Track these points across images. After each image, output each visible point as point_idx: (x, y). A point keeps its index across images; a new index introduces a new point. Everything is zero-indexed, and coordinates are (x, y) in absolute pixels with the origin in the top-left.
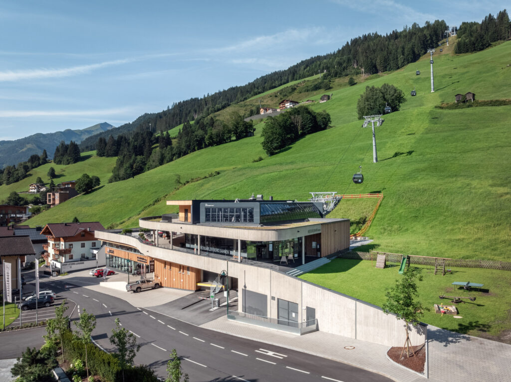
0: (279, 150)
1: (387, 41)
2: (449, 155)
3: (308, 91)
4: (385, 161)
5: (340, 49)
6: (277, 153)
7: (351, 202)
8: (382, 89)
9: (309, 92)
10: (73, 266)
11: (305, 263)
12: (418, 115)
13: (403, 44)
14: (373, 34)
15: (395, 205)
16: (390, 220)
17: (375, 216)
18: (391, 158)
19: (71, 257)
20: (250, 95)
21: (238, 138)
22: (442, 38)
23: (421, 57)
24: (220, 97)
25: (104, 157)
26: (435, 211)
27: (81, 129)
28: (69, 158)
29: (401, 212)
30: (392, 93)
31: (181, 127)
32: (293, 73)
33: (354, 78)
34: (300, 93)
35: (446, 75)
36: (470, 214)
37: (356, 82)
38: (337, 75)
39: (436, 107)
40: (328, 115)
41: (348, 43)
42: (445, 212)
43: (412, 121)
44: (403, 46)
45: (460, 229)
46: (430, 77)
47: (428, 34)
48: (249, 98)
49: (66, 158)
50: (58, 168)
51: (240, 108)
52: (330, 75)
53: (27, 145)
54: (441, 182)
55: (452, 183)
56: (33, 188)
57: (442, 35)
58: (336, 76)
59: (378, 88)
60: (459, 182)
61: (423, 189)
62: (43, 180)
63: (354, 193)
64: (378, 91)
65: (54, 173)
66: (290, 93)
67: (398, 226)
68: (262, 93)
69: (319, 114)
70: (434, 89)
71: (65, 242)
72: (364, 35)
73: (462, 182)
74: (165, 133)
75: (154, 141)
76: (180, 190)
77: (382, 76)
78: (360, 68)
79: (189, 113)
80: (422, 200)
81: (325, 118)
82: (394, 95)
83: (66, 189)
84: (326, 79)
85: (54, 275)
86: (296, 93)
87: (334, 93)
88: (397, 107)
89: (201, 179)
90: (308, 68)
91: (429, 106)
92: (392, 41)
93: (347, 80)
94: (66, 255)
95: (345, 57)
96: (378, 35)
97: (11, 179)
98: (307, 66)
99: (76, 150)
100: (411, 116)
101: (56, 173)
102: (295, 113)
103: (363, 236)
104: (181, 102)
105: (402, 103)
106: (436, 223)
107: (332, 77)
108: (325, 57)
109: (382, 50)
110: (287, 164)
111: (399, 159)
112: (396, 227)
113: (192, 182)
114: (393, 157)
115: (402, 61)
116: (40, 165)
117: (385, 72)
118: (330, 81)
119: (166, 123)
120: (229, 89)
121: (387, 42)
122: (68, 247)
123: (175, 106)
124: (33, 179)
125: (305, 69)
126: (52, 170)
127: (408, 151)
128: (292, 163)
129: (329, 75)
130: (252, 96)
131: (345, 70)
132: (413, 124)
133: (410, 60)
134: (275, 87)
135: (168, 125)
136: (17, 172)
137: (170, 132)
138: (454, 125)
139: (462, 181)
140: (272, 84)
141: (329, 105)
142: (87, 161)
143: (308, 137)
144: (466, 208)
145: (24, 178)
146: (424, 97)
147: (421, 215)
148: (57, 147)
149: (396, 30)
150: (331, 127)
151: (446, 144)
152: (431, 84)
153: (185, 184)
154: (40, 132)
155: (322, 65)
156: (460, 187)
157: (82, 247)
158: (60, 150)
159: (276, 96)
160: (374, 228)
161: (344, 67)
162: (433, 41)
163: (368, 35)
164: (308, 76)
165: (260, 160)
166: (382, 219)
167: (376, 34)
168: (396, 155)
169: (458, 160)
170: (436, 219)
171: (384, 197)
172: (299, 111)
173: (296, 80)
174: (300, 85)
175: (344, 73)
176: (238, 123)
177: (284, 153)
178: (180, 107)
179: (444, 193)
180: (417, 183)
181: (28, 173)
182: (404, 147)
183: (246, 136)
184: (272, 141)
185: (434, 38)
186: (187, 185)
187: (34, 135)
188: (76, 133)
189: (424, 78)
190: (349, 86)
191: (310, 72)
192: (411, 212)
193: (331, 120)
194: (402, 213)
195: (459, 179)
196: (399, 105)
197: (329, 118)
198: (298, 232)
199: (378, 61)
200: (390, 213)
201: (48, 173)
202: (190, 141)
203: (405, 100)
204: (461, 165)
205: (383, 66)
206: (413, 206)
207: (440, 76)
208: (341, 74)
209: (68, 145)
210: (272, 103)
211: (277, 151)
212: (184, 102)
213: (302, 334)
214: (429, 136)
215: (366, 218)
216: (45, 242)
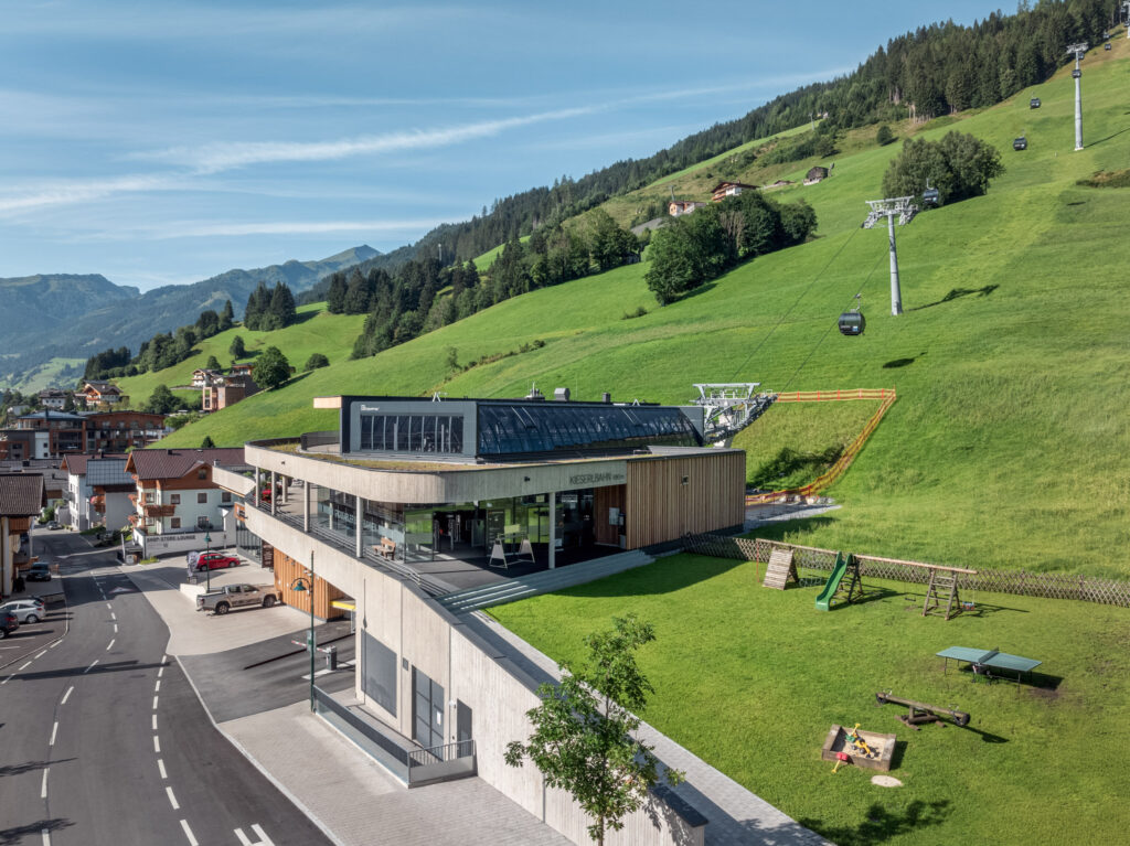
0: (685, 293)
1: (974, 38)
2: (1087, 293)
3: (782, 162)
4: (921, 310)
5: (864, 63)
6: (680, 299)
7: (814, 410)
8: (944, 144)
9: (784, 164)
10: (170, 543)
11: (557, 565)
12: (1030, 203)
13: (1013, 41)
14: (942, 23)
15: (920, 419)
16: (900, 455)
17: (865, 445)
18: (937, 303)
19: (176, 523)
20: (652, 176)
21: (605, 268)
22: (1117, 22)
23: (1058, 71)
24: (593, 184)
25: (342, 315)
26: (1021, 435)
27: (318, 259)
28: (274, 318)
29: (931, 435)
30: (967, 152)
31: (500, 249)
32: (755, 124)
33: (892, 126)
34: (765, 166)
35: (1117, 108)
36: (1112, 444)
37: (894, 135)
38: (851, 122)
39: (1079, 183)
40: (810, 209)
41: (881, 48)
42: (1046, 437)
43: (1012, 217)
44: (1013, 47)
45: (1071, 482)
46: (1074, 116)
47: (1078, 13)
48: (651, 181)
49: (266, 318)
50: (251, 339)
51: (630, 205)
52: (836, 123)
53: (213, 293)
54: (1051, 360)
55: (1080, 362)
56: (200, 377)
57: (1117, 14)
58: (848, 125)
59: (935, 142)
60: (1101, 360)
61: (1000, 378)
62: (219, 361)
63: (827, 388)
64: (932, 150)
65: (242, 349)
66: (742, 167)
67: (917, 472)
68: (681, 169)
69: (788, 208)
70: (1082, 143)
71: (162, 489)
72: (921, 27)
73: (1108, 361)
74: (466, 264)
75: (445, 281)
76: (452, 381)
77: (958, 120)
78: (906, 104)
79: (524, 220)
80: (993, 407)
81: (802, 217)
82: (972, 158)
83: (239, 379)
84: (826, 133)
85: (128, 561)
86: (755, 166)
87: (838, 165)
88: (983, 186)
89: (501, 358)
90: (788, 109)
91: (1062, 183)
92: (987, 36)
93: (874, 131)
94: (166, 518)
95: (872, 83)
96: (956, 28)
97: (162, 360)
98: (785, 106)
99: (285, 301)
100: (1012, 205)
101: (247, 348)
102: (730, 208)
103: (821, 495)
104: (510, 197)
105: (993, 176)
106: (1016, 467)
107: (840, 127)
108: (830, 86)
109: (960, 59)
110: (691, 321)
111: (957, 306)
112: (910, 473)
113: (481, 364)
114: (944, 300)
115: (1011, 82)
116: (217, 331)
117: (967, 111)
118: (836, 138)
119: (476, 243)
120: (614, 166)
121: (974, 42)
122: (168, 502)
123: (497, 208)
124: (201, 361)
125: (779, 113)
126: (239, 342)
127: (983, 286)
128: (703, 319)
129: (834, 122)
130: (658, 177)
131: (872, 111)
132: (1013, 225)
133: (1030, 78)
134: (710, 156)
135: (479, 246)
136: (172, 346)
137: (476, 261)
138: (1117, 224)
139: (1109, 357)
140: (704, 149)
141: (824, 189)
142: (307, 324)
143: (758, 260)
144: (1102, 428)
145: (185, 358)
146: (1056, 162)
147: (983, 445)
148: (252, 295)
149: (999, 11)
150: (815, 237)
151: (1085, 267)
152: (1074, 129)
153: (466, 369)
154: (238, 268)
155: (819, 102)
156: (1098, 374)
157: (199, 502)
158: (257, 300)
159: (710, 176)
160: (857, 475)
161: (870, 103)
162: (1090, 29)
163: (931, 27)
164: (787, 128)
165: (640, 315)
166: (882, 452)
167: (950, 22)
168: (953, 295)
169: (1107, 305)
170: (1020, 455)
171: (899, 397)
172: (739, 202)
173: (760, 137)
174: (765, 149)
175: (868, 118)
176: (604, 235)
177: (698, 297)
178: (508, 209)
179: (1054, 388)
180: (989, 362)
181: (194, 348)
182: (977, 277)
183: (624, 263)
184: (668, 271)
185: (1094, 22)
186: (472, 370)
187: (228, 273)
188: (308, 269)
189: (1062, 118)
190: (878, 146)
191: (792, 120)
192: (956, 437)
193: (818, 221)
194: (935, 437)
195: (1099, 352)
196: (986, 182)
197: (813, 217)
198: (527, 479)
199: (950, 85)
200: (906, 437)
201: (231, 348)
202: (511, 279)
203: (1000, 169)
204: (1113, 317)
205: (962, 98)
206: (968, 422)
207: (1101, 111)
208: (860, 119)
209: (272, 291)
210: (701, 190)
211: (681, 294)
212: (516, 196)
213: (414, 785)
214: (1046, 250)
215: (843, 448)
216: (131, 488)
